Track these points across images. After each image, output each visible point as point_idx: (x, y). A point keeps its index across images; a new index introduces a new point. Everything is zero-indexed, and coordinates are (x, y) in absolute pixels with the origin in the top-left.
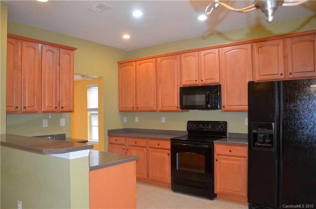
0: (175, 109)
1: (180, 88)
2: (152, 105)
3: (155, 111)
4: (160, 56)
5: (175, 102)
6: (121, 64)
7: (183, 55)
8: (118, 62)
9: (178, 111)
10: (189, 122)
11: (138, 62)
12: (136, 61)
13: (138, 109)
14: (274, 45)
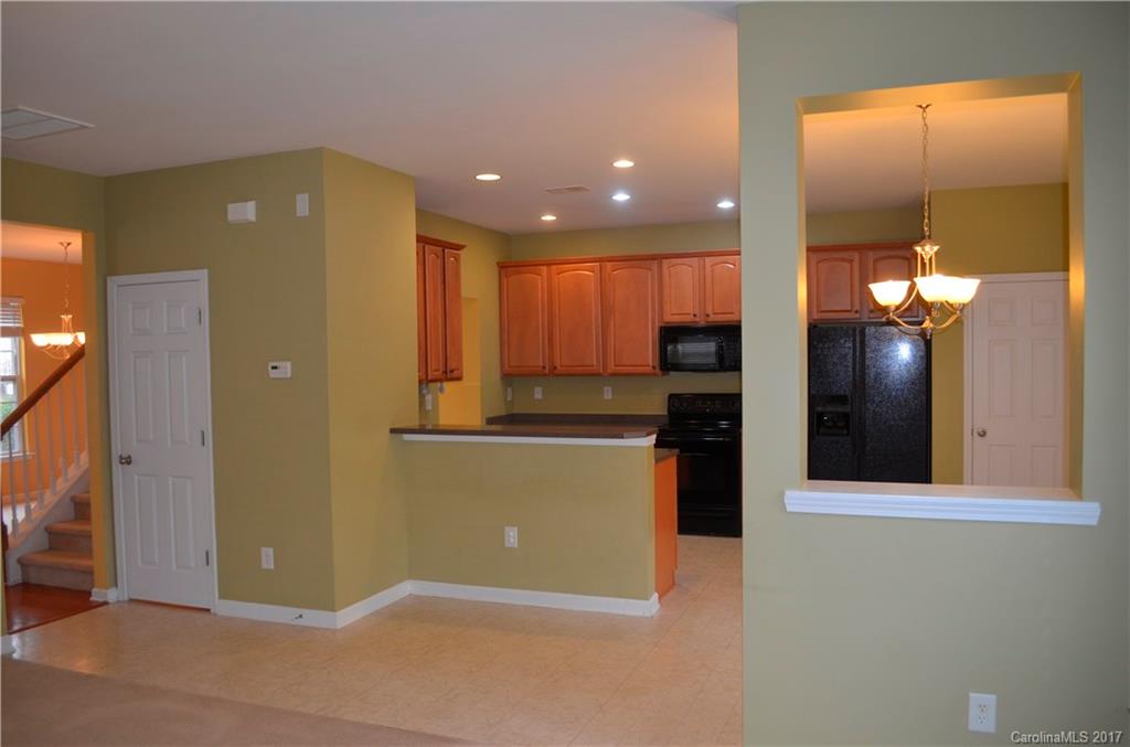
0: (649, 369)
1: (661, 328)
2: (593, 361)
3: (599, 375)
4: (611, 260)
5: (649, 355)
6: (505, 268)
7: (665, 262)
8: (498, 263)
9: (655, 375)
10: (671, 397)
11: (554, 267)
12: (549, 264)
13: (556, 372)
14: (843, 260)
